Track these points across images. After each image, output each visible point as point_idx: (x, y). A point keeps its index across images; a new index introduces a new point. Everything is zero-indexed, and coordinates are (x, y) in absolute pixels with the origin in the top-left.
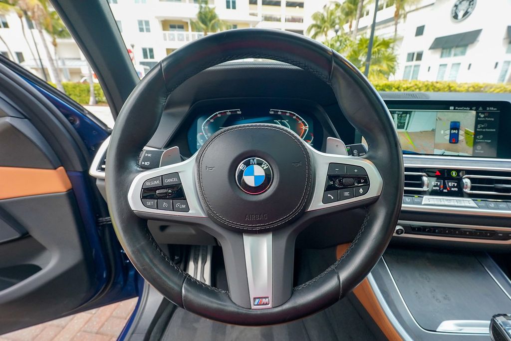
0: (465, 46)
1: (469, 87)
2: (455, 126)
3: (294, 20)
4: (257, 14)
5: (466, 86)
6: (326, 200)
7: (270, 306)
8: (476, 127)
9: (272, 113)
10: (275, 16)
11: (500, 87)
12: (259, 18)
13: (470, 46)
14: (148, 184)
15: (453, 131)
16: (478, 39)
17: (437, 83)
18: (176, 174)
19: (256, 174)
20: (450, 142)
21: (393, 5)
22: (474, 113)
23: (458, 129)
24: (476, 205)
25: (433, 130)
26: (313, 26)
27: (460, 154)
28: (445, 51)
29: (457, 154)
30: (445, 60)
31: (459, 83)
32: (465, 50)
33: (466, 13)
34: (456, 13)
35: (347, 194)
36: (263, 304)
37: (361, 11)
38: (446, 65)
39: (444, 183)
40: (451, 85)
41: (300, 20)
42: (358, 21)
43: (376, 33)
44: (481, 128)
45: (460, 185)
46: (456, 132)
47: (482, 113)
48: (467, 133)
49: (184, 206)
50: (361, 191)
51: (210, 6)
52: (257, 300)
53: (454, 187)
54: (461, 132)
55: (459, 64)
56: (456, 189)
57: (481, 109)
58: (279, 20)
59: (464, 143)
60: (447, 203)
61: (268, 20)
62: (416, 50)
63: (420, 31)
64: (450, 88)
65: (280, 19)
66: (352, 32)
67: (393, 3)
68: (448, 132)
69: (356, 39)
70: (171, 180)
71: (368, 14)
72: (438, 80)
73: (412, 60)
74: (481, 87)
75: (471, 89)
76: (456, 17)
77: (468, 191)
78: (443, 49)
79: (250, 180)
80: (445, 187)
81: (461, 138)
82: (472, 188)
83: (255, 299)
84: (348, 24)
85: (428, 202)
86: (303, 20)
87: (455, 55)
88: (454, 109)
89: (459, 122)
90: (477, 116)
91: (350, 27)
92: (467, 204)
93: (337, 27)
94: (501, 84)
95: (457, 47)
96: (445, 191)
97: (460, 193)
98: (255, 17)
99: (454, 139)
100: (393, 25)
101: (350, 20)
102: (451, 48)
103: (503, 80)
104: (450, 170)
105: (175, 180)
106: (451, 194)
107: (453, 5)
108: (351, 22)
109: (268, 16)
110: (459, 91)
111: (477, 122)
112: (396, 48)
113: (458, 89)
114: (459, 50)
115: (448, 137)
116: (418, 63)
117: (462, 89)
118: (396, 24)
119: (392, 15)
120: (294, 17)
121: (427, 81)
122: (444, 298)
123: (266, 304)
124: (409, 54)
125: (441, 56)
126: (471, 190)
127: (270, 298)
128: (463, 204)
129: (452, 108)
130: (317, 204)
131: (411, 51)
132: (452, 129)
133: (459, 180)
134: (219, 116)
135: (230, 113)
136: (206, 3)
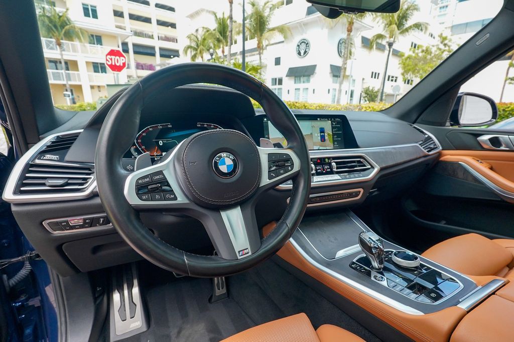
0: (309, 76)
1: (317, 107)
2: (322, 131)
3: (167, 39)
4: (125, 27)
5: (315, 105)
6: (270, 178)
7: (250, 254)
8: (332, 131)
9: (199, 125)
10: (147, 33)
11: (334, 107)
12: (128, 32)
13: (311, 76)
14: (140, 181)
15: (322, 134)
16: (315, 72)
17: (296, 103)
18: (161, 173)
19: (227, 164)
20: (322, 141)
21: (254, 38)
22: (330, 122)
23: (324, 132)
24: (339, 178)
25: (311, 134)
26: (189, 47)
27: (328, 148)
28: (296, 78)
29: (325, 148)
30: (298, 86)
31: (310, 103)
32: (309, 78)
33: (305, 52)
34: (299, 51)
35: (282, 172)
36: (246, 254)
37: (231, 40)
38: (299, 89)
39: (323, 167)
40: (306, 105)
41: (174, 40)
42: (230, 48)
43: (247, 60)
44: (335, 131)
45: (331, 168)
46: (323, 134)
47: (334, 122)
48: (329, 134)
49: (172, 196)
50: (290, 168)
51: (59, 9)
52: (241, 253)
53: (328, 169)
54: (326, 134)
55: (308, 89)
56: (330, 170)
57: (333, 119)
58: (151, 37)
59: (328, 141)
60: (326, 179)
61: (139, 36)
62: (277, 76)
63: (278, 61)
64: (305, 107)
65: (152, 35)
66: (226, 56)
67: (255, 36)
68: (319, 135)
69: (230, 63)
70: (158, 177)
71: (236, 42)
72: (297, 101)
73: (276, 84)
74: (323, 107)
75: (318, 108)
76: (299, 54)
77: (335, 170)
78: (295, 77)
79: (224, 169)
80: (324, 170)
81: (326, 138)
82: (337, 168)
83: (239, 252)
84: (221, 49)
85: (317, 180)
86: (177, 40)
87: (304, 82)
88: (320, 120)
89: (324, 128)
90: (332, 124)
91: (223, 52)
92: (336, 178)
93: (211, 51)
94: (333, 105)
95: (304, 76)
96: (324, 172)
97: (332, 172)
98: (123, 31)
99: (323, 139)
100: (257, 54)
101: (221, 46)
102: (300, 77)
103: (334, 102)
104: (324, 158)
105: (161, 176)
106: (327, 173)
107: (296, 45)
108: (223, 48)
109: (138, 31)
110: (311, 109)
111: (333, 128)
112: (262, 73)
113: (310, 108)
114: (305, 78)
115: (319, 138)
116: (280, 86)
117: (312, 108)
118: (260, 54)
119: (256, 46)
120: (167, 36)
121: (290, 101)
122: (335, 240)
123: (248, 253)
124: (273, 79)
125: (295, 83)
126: (337, 169)
127: (249, 249)
128: (334, 179)
129: (319, 119)
130: (265, 181)
131: (274, 77)
132: (321, 133)
133: (330, 164)
134: (150, 129)
135: (161, 127)
136: (53, 4)
